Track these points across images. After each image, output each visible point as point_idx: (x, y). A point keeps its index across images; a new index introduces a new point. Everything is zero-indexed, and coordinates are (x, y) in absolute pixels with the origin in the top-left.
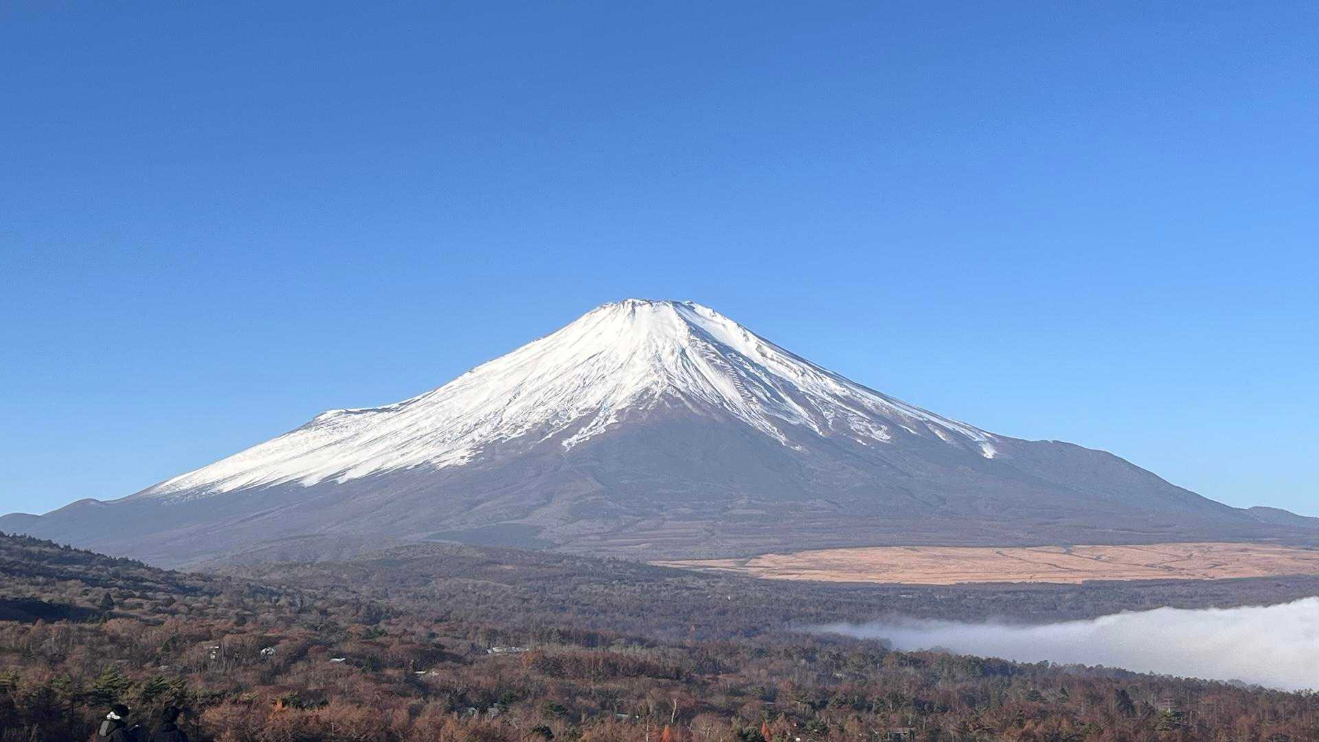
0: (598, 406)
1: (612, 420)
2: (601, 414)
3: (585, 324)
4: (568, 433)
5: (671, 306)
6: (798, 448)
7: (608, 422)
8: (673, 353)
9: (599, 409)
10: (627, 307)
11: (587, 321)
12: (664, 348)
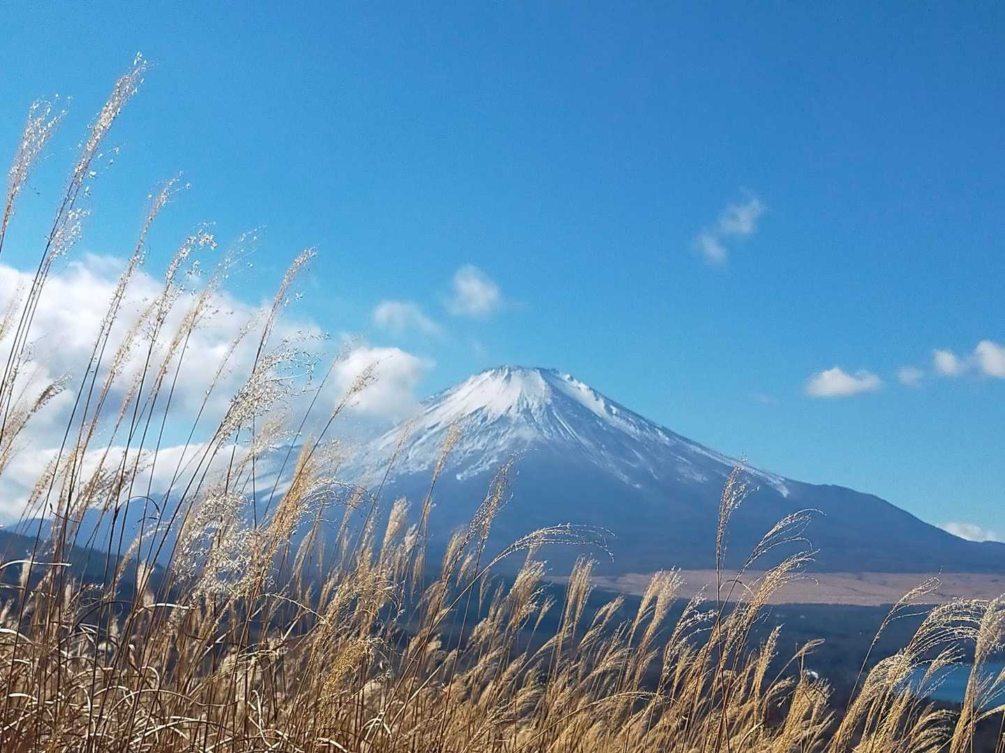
0: (483, 449)
1: (494, 460)
2: (486, 455)
3: (472, 383)
4: (460, 469)
5: (538, 371)
6: (638, 486)
7: (491, 461)
8: (541, 408)
9: (484, 452)
10: (505, 371)
11: (474, 381)
12: (533, 404)
